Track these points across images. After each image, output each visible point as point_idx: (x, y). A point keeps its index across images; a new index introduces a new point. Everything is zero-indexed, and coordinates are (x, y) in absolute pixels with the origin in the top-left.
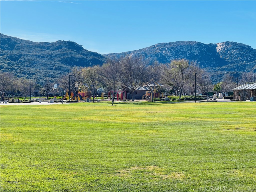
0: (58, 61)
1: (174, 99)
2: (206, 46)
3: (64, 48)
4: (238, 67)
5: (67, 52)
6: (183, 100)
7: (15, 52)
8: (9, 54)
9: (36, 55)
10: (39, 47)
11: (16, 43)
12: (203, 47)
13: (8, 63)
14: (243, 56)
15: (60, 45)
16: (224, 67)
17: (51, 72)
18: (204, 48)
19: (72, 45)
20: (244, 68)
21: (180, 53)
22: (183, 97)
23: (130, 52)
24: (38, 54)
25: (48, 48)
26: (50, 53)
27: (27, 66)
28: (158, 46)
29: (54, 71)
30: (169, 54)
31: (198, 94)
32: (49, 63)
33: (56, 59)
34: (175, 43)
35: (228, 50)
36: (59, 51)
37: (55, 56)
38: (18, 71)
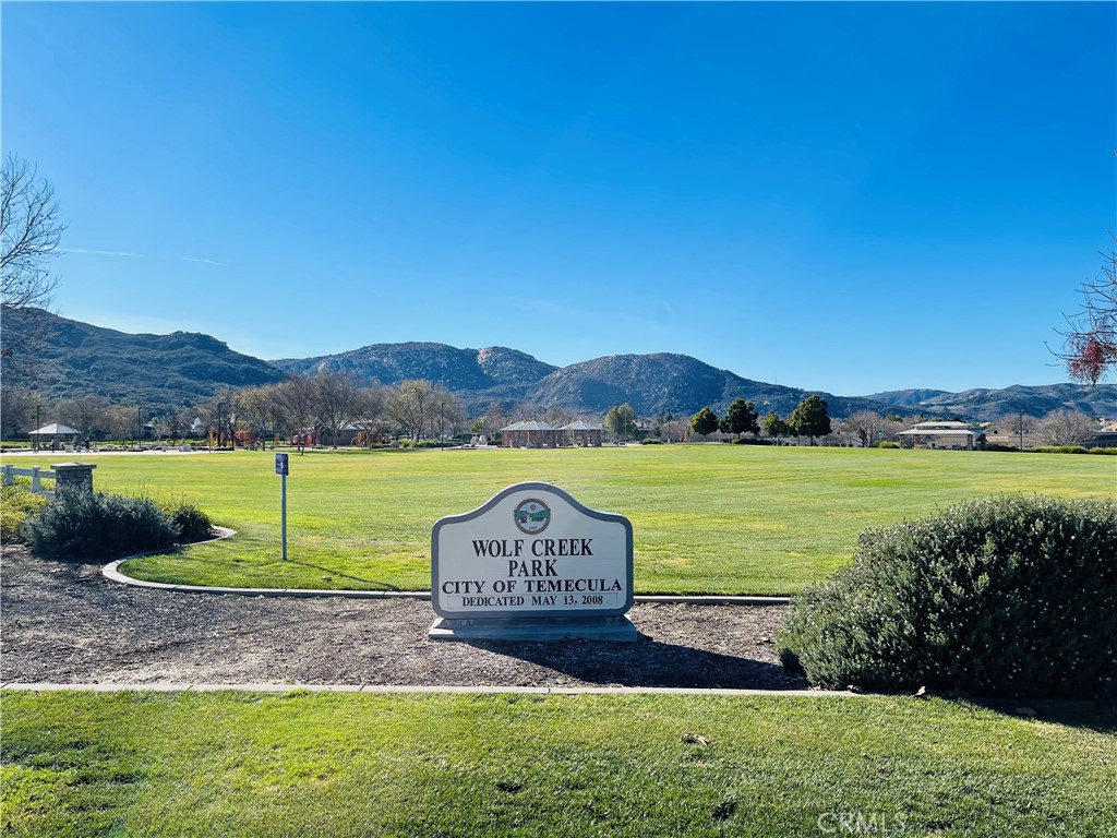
0: (175, 371)
1: (406, 446)
2: (460, 352)
3: (189, 347)
4: (512, 390)
5: (195, 354)
6: (421, 446)
7: (83, 352)
8: (69, 356)
9: (128, 359)
10: (136, 344)
11: (86, 334)
12: (454, 355)
13: (68, 374)
14: (521, 372)
15: (179, 340)
16: (490, 390)
17: (160, 392)
18: (457, 355)
19: (204, 342)
20: (522, 393)
21: (414, 363)
22: (421, 442)
23: (320, 359)
24: (132, 356)
25: (154, 346)
26: (159, 356)
27: (108, 380)
28: (373, 349)
29: (167, 390)
30: (394, 363)
31: (447, 437)
32: (155, 375)
33: (170, 368)
34: (405, 344)
35: (496, 361)
36: (178, 352)
37: (170, 362)
38: (89, 390)
